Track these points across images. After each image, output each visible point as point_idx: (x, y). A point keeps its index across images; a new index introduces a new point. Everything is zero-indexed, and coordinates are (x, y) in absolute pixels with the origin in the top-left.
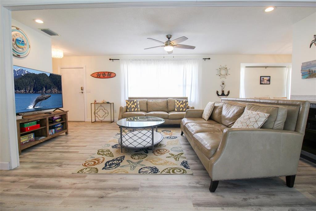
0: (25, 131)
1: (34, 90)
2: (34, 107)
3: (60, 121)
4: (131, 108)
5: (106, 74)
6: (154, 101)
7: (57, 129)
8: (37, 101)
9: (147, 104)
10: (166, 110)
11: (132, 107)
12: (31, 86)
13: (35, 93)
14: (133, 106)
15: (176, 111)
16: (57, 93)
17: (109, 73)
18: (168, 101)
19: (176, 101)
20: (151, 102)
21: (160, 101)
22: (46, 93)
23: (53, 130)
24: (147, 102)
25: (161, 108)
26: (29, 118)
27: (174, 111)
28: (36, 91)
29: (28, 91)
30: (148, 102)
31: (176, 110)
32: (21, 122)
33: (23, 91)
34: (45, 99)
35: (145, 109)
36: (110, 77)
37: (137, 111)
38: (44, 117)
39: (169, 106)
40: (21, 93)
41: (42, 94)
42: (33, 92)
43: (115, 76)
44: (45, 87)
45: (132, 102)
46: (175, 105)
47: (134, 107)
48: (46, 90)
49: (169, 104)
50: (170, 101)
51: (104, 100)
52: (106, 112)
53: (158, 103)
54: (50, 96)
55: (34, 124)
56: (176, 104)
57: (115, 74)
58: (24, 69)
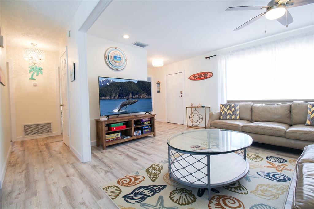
0: (111, 131)
1: (119, 96)
2: (119, 111)
3: (149, 123)
4: (226, 115)
5: (202, 75)
6: (264, 105)
7: (145, 131)
8: (123, 106)
9: (252, 110)
10: (288, 121)
11: (228, 113)
12: (116, 93)
13: (120, 99)
14: (229, 111)
15: (308, 125)
16: (146, 98)
17: (205, 73)
18: (292, 106)
19: (309, 106)
20: (259, 108)
21: (275, 105)
22: (132, 98)
23: (140, 132)
24: (252, 106)
25: (276, 117)
26: (115, 120)
27: (303, 123)
28: (121, 96)
29: (112, 98)
30: (253, 108)
31: (308, 122)
32: (106, 123)
33: (107, 97)
34: (132, 104)
35: (249, 117)
36: (207, 78)
37: (235, 119)
38: (129, 119)
39: (293, 115)
40: (106, 99)
41: (128, 99)
42: (118, 98)
43: (212, 76)
44: (131, 93)
45: (228, 107)
46: (307, 113)
47: (230, 114)
48: (132, 96)
49: (294, 111)
50: (297, 106)
51: (199, 104)
52: (201, 117)
53: (271, 109)
54: (137, 101)
55: (121, 124)
56: (309, 112)
57: (212, 73)
58: (109, 79)
